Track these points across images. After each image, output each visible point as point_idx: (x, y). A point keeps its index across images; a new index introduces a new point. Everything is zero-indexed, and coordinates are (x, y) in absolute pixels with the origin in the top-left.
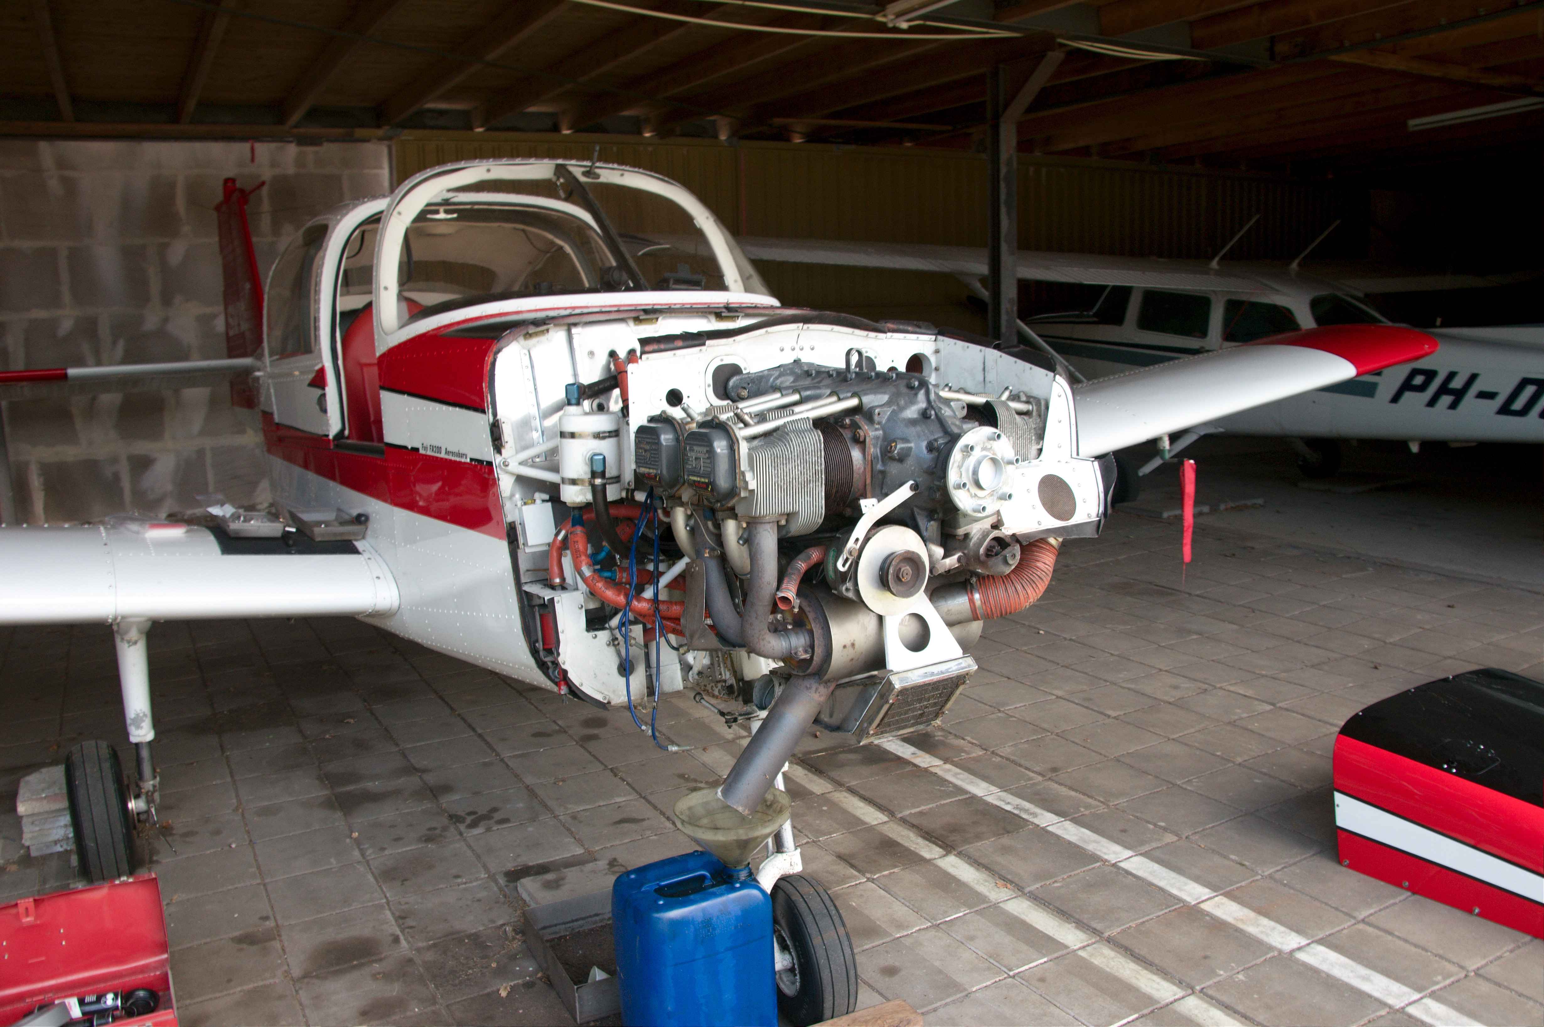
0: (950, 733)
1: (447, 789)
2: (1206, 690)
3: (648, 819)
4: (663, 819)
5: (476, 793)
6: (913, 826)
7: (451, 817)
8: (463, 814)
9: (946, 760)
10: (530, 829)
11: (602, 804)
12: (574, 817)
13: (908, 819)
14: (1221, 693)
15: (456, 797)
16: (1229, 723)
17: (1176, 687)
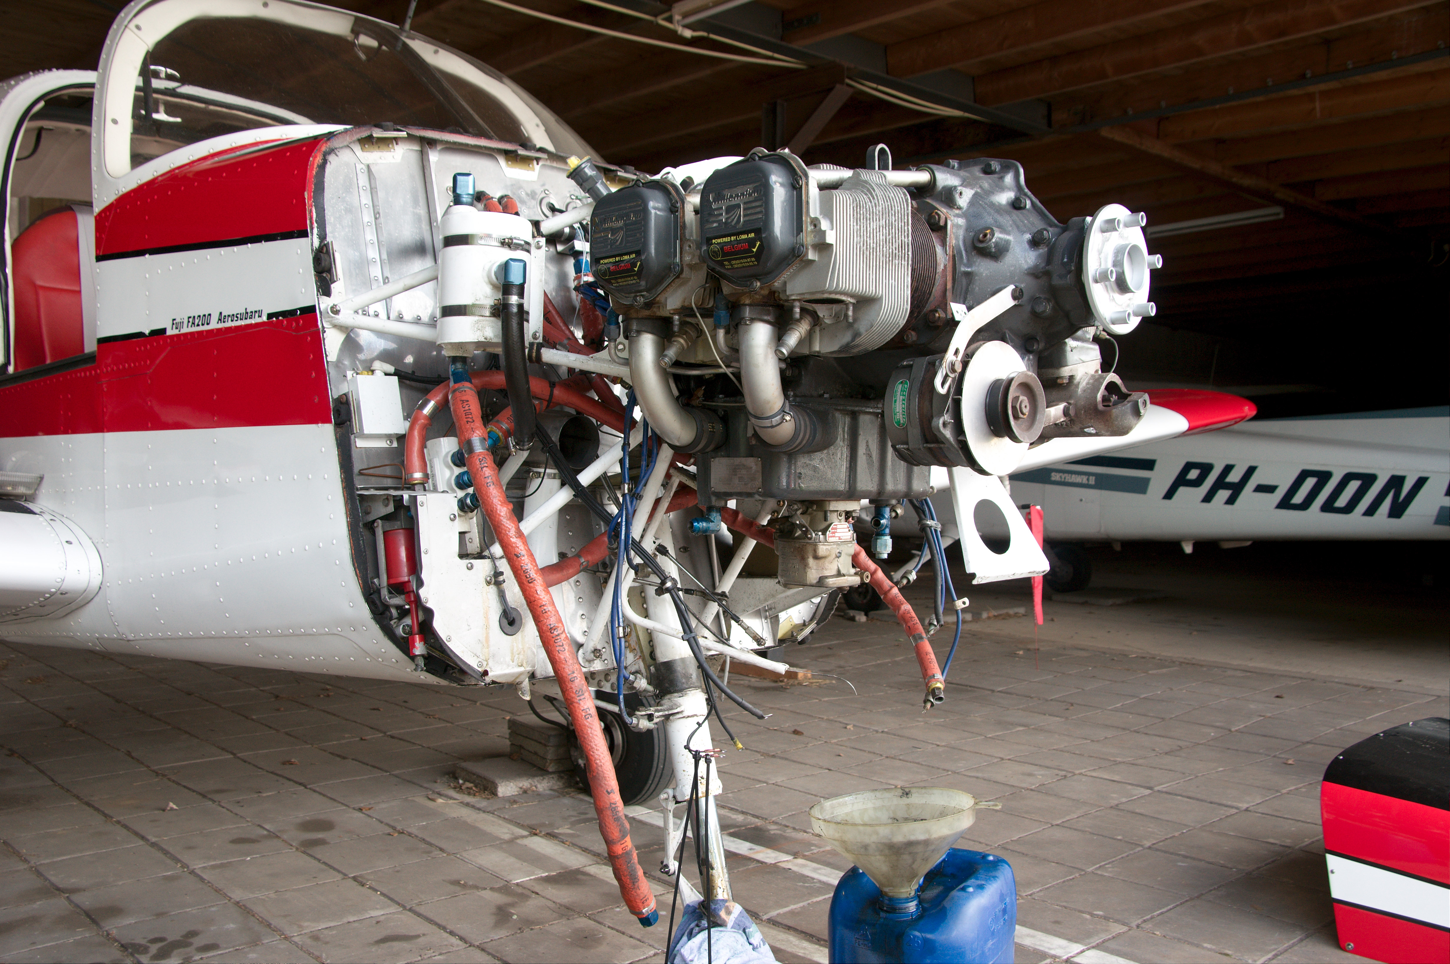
0: (787, 826)
1: (114, 911)
2: (1065, 776)
3: (424, 935)
4: (446, 935)
5: (159, 915)
6: (789, 928)
7: (124, 947)
8: (143, 942)
9: (796, 855)
10: (252, 956)
11: (351, 919)
12: (315, 937)
13: (779, 920)
14: (1084, 779)
15: (131, 920)
16: (1111, 807)
17: (1030, 775)
